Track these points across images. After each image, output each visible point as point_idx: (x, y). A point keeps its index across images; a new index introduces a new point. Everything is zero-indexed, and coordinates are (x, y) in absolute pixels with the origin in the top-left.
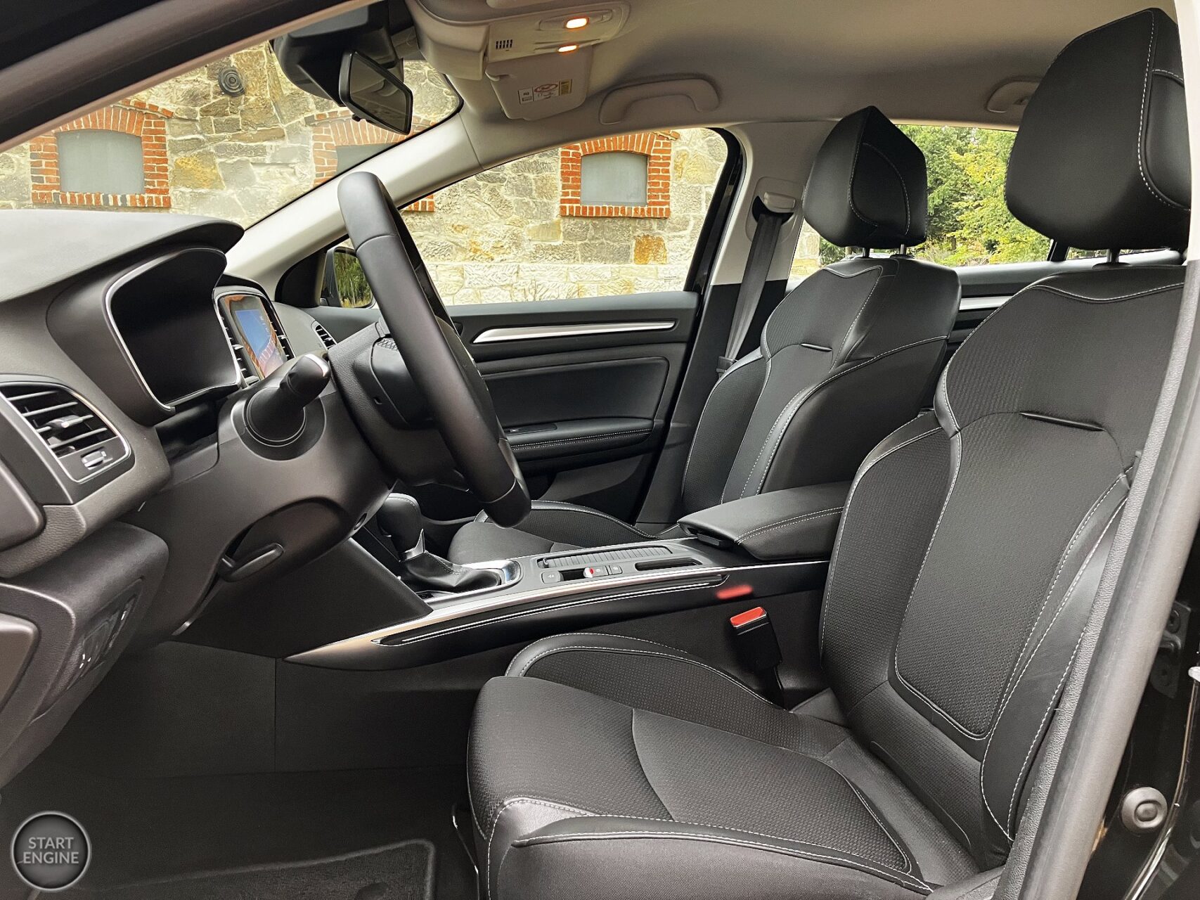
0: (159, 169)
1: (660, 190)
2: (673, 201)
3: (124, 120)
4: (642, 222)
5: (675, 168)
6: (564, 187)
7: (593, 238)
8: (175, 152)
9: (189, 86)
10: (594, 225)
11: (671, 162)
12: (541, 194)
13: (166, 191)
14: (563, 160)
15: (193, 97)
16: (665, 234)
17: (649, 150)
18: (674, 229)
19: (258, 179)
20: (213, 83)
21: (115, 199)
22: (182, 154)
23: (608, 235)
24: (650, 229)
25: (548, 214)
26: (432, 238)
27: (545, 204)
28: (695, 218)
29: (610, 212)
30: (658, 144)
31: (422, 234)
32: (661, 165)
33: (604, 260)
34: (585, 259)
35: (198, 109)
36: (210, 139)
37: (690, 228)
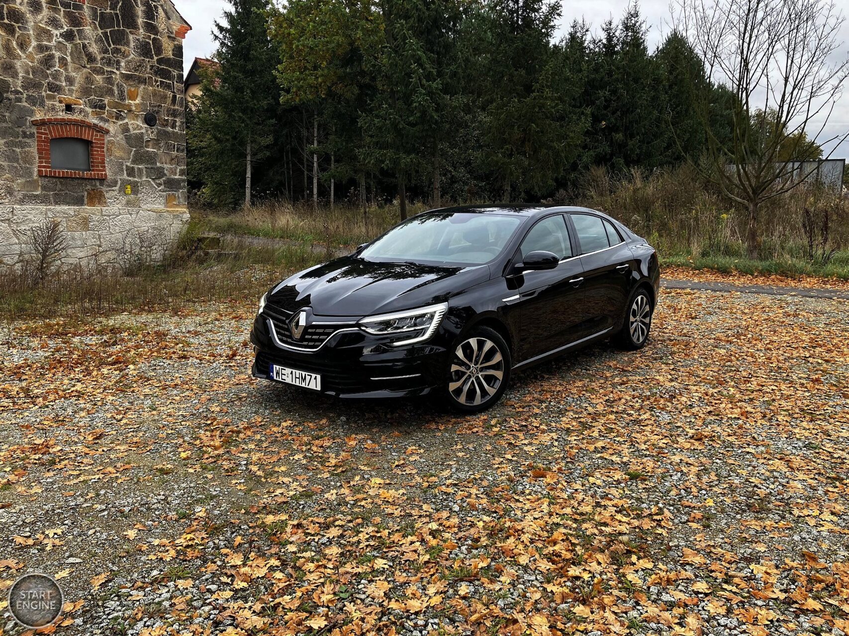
1: (100, 163)
2: (107, 169)
7: (61, 190)
10: (61, 183)
11: (105, 146)
16: (104, 189)
17: (92, 138)
18: (109, 186)
24: (95, 185)
28: (120, 179)
30: (96, 135)
32: (99, 147)
33: (68, 204)
34: (56, 203)
37: (119, 185)
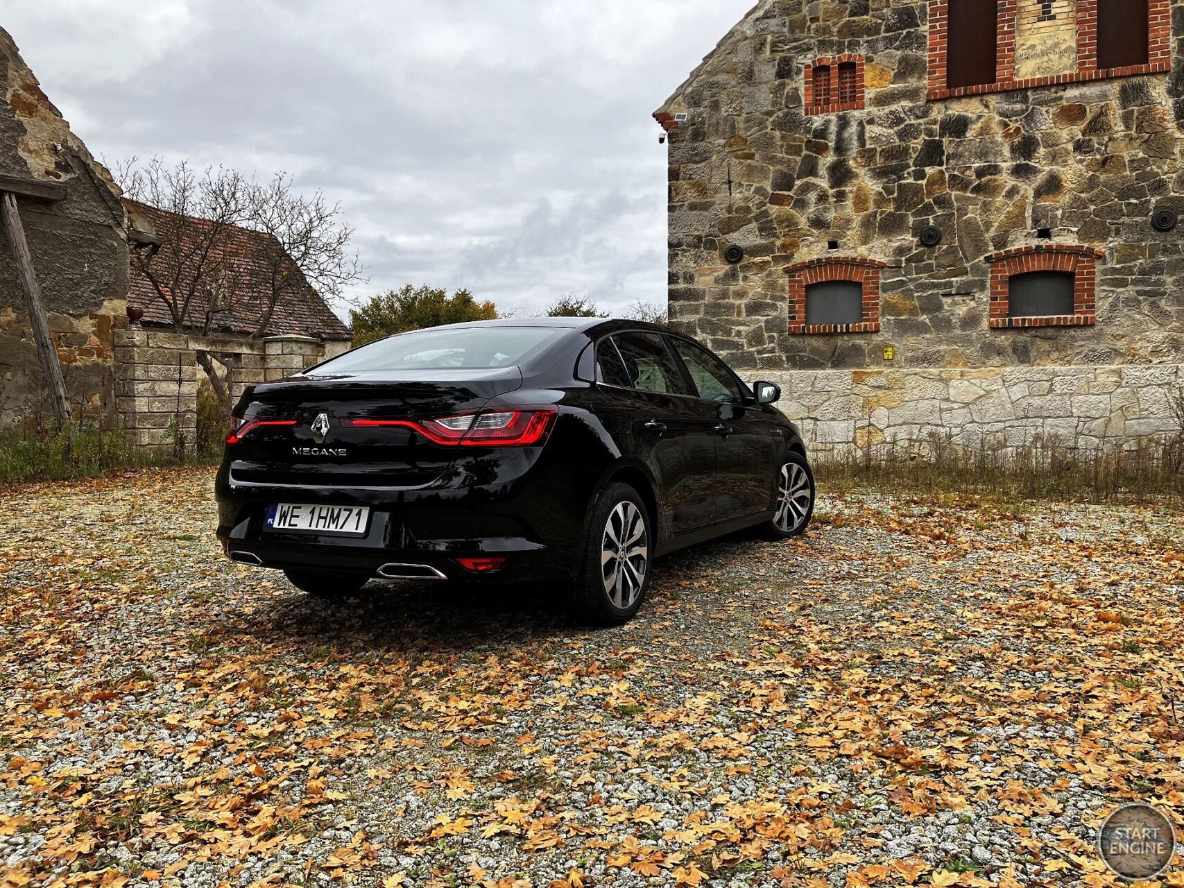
0: (873, 304)
3: (851, 272)
8: (885, 291)
9: (898, 244)
13: (877, 319)
15: (900, 251)
19: (946, 307)
20: (915, 240)
21: (842, 327)
22: (889, 293)
26: (1092, 346)
31: (1083, 343)
35: (903, 259)
36: (911, 280)
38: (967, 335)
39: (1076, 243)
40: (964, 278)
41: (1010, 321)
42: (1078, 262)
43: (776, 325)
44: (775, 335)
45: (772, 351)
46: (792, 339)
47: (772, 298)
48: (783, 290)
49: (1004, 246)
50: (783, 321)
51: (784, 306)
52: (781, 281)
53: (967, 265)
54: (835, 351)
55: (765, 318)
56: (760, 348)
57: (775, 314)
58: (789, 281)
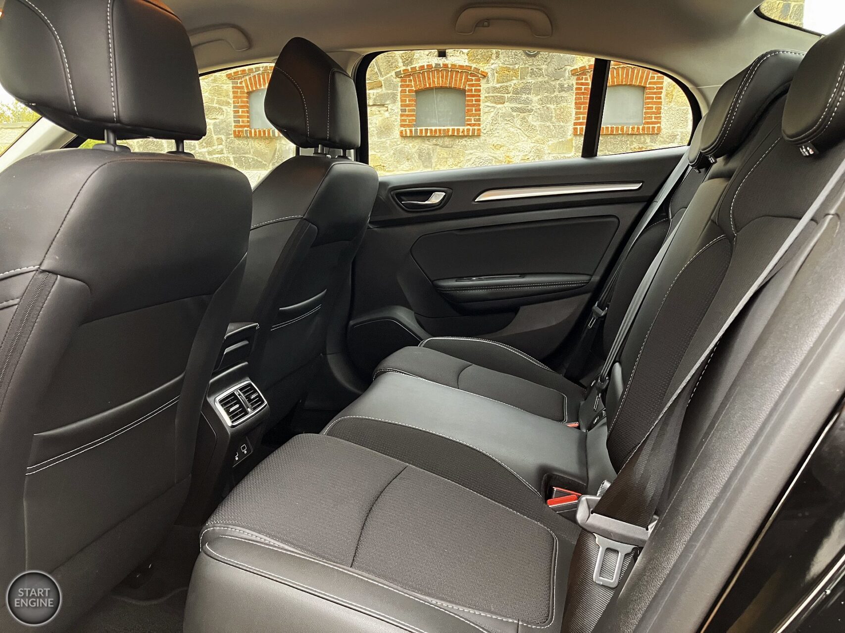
4: (638, 137)
5: (666, 96)
6: (577, 113)
12: (558, 120)
14: (577, 94)
23: (609, 148)
25: (564, 134)
26: (479, 154)
27: (562, 127)
29: (612, 131)
31: (472, 151)
38: (382, 143)
39: (466, 64)
40: (379, 90)
41: (416, 131)
42: (468, 80)
43: (223, 128)
44: (223, 137)
45: (221, 152)
46: (237, 142)
47: (218, 102)
48: (228, 96)
49: (411, 63)
50: (228, 125)
51: (229, 110)
52: (225, 87)
53: (381, 79)
54: (274, 154)
55: (213, 121)
56: (210, 149)
57: (221, 117)
58: (233, 87)
